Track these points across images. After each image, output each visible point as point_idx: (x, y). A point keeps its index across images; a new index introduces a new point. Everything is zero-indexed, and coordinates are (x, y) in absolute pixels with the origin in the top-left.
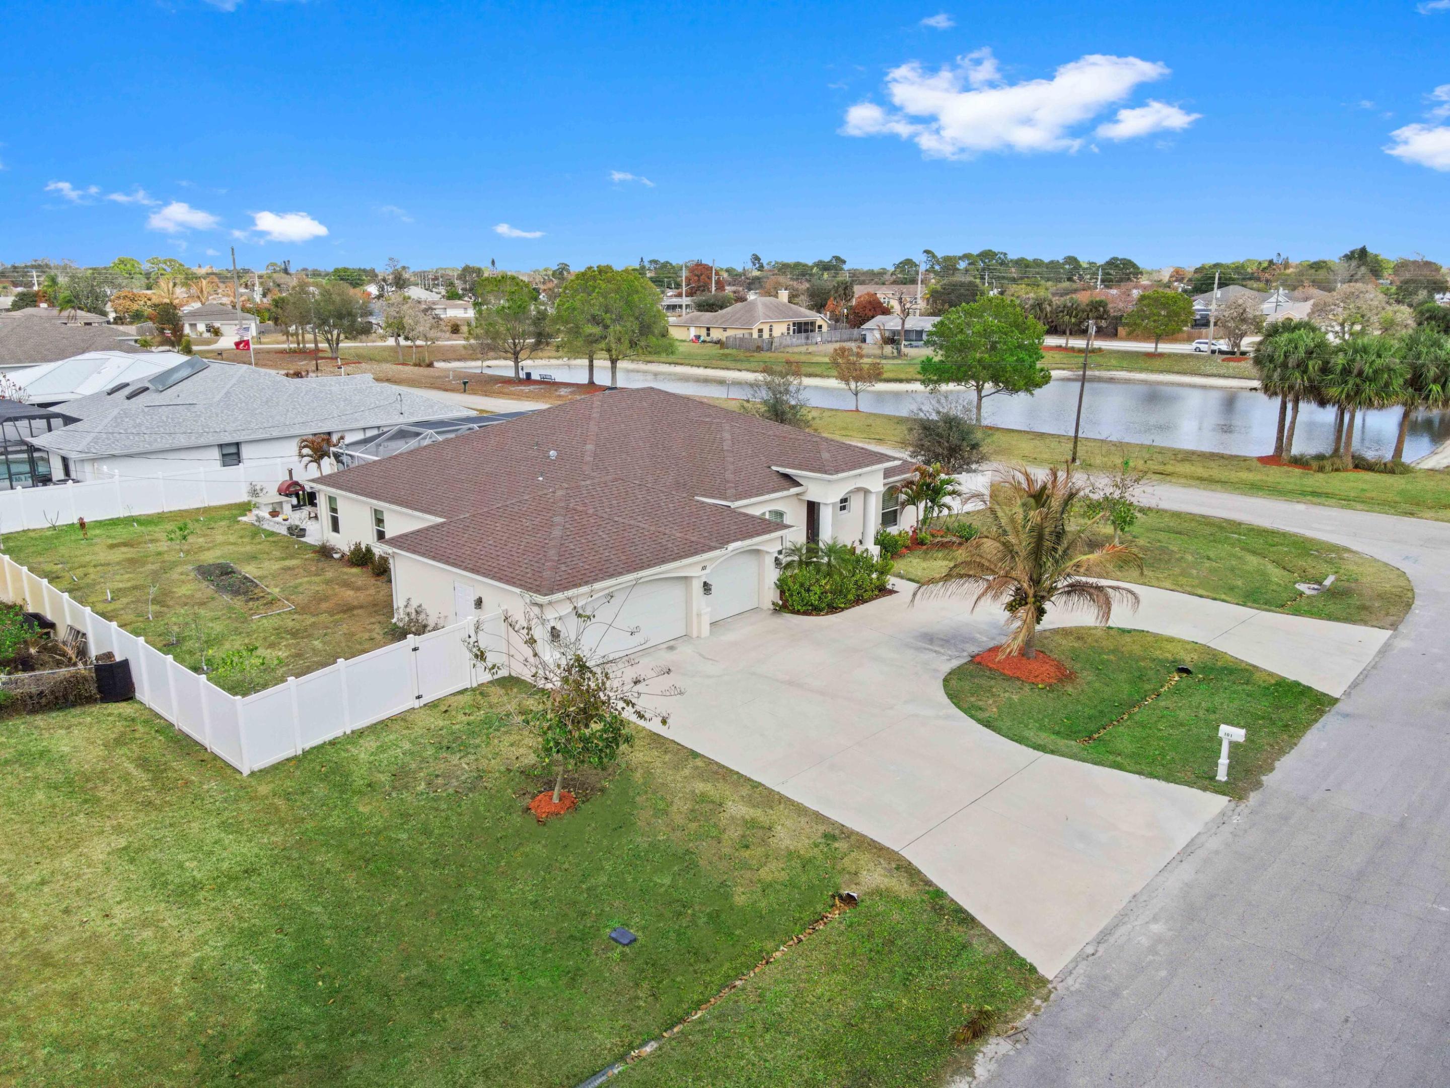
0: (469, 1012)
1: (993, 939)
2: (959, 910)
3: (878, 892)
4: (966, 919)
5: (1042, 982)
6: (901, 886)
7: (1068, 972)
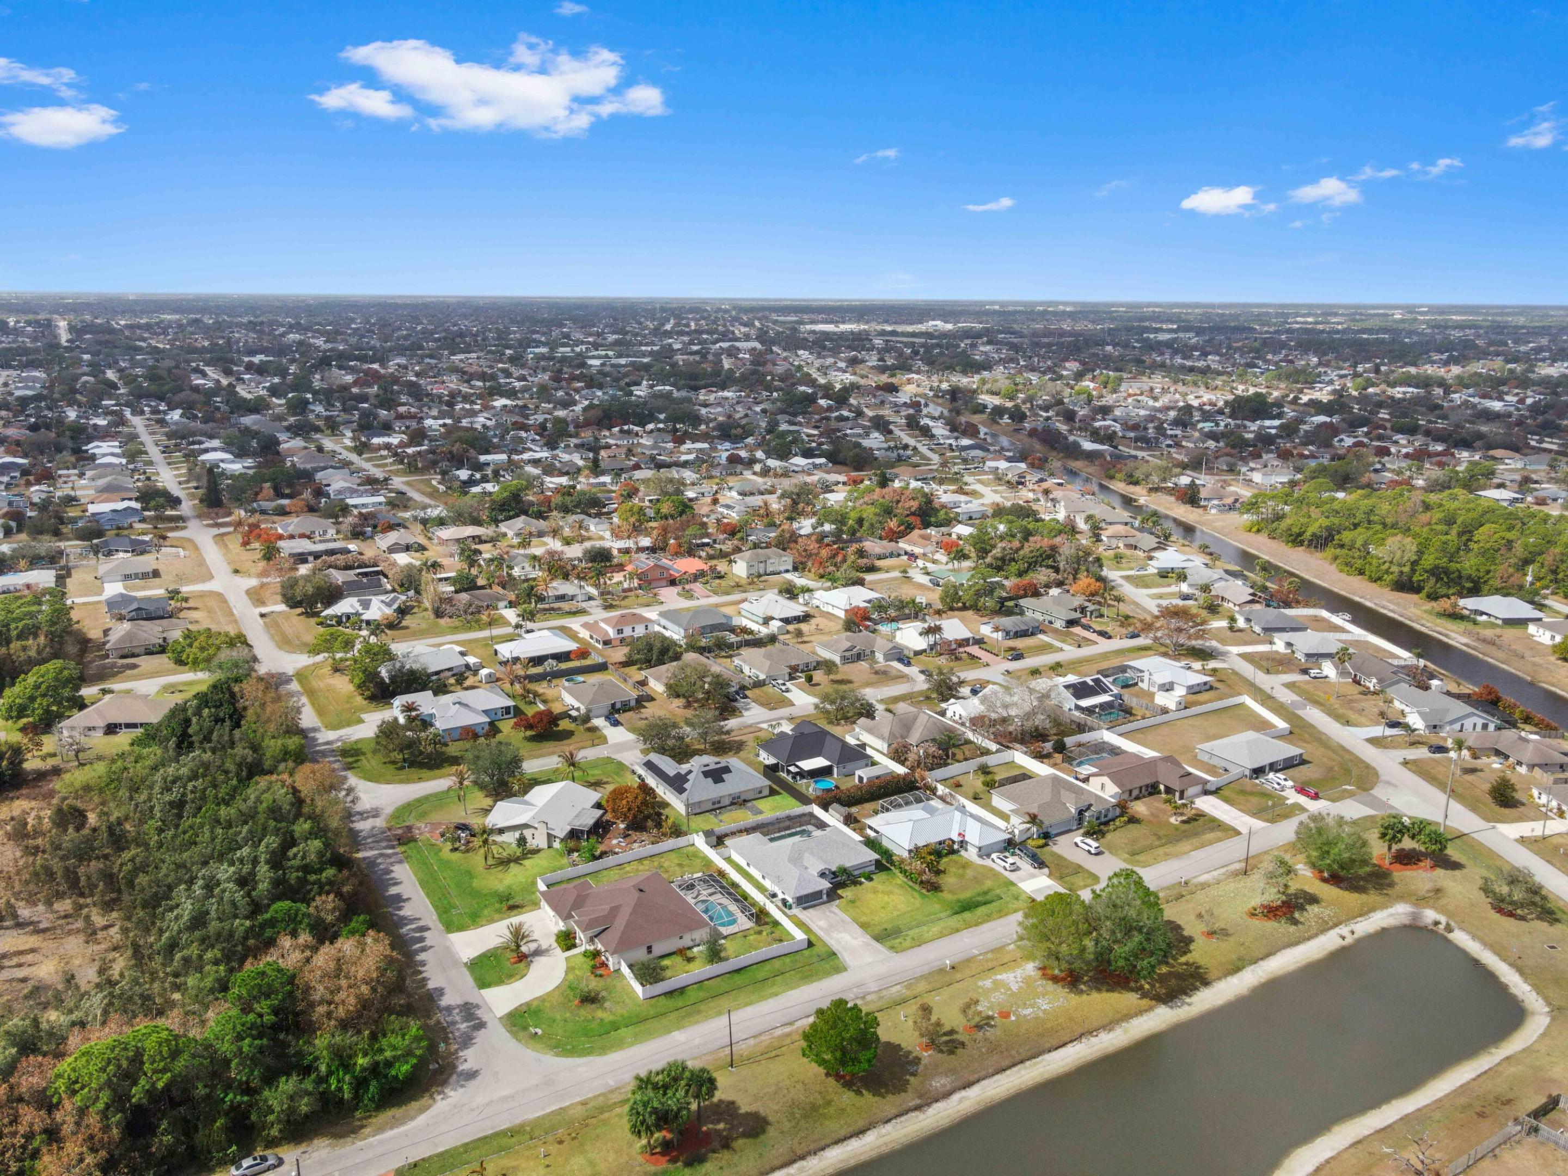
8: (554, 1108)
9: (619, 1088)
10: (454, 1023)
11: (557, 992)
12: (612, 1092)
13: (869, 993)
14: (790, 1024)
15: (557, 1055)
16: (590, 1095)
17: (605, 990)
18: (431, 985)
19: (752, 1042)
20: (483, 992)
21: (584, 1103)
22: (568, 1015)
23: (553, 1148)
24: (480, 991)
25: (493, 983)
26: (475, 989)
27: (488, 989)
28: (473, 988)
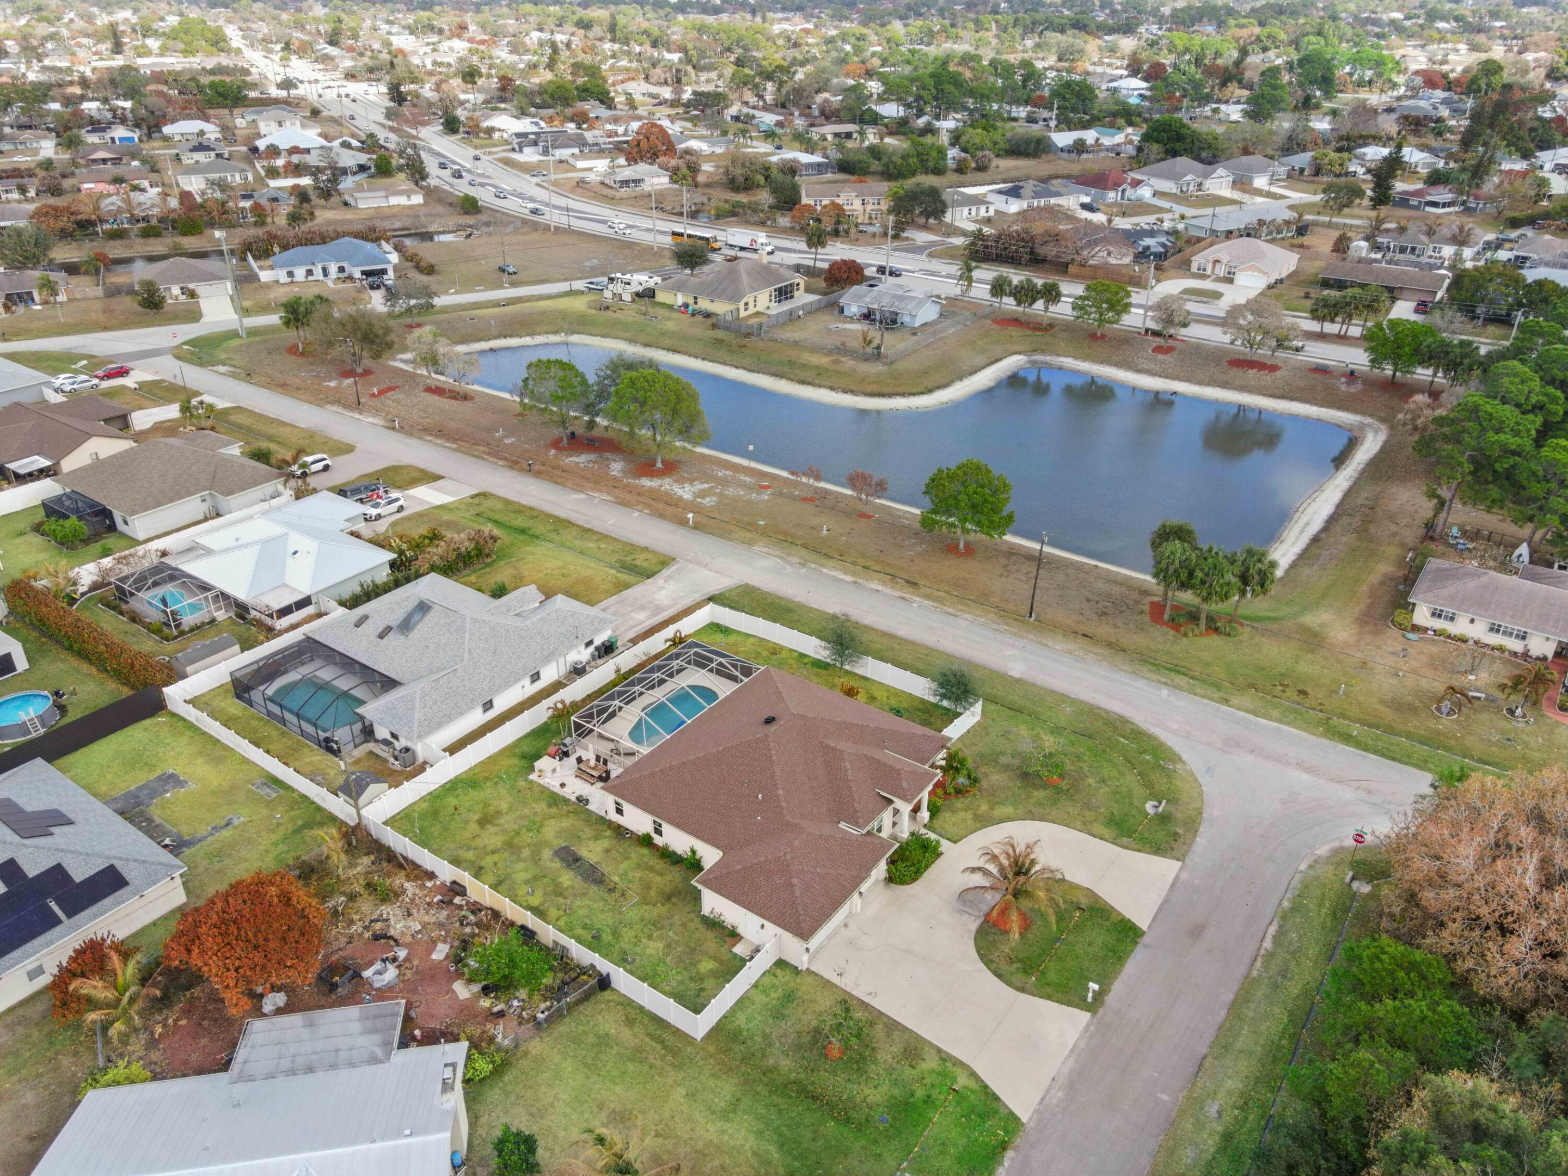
0: (846, 1158)
1: (1007, 1107)
2: (994, 1094)
3: (965, 1087)
4: (997, 1099)
5: (1023, 1124)
6: (973, 1085)
7: (1030, 1119)
12: (1177, 688)
16: (1207, 702)
20: (1141, 922)
23: (1318, 694)
24: (1144, 928)
25: (1108, 923)
26: (1146, 939)
27: (1128, 916)
28: (1146, 946)
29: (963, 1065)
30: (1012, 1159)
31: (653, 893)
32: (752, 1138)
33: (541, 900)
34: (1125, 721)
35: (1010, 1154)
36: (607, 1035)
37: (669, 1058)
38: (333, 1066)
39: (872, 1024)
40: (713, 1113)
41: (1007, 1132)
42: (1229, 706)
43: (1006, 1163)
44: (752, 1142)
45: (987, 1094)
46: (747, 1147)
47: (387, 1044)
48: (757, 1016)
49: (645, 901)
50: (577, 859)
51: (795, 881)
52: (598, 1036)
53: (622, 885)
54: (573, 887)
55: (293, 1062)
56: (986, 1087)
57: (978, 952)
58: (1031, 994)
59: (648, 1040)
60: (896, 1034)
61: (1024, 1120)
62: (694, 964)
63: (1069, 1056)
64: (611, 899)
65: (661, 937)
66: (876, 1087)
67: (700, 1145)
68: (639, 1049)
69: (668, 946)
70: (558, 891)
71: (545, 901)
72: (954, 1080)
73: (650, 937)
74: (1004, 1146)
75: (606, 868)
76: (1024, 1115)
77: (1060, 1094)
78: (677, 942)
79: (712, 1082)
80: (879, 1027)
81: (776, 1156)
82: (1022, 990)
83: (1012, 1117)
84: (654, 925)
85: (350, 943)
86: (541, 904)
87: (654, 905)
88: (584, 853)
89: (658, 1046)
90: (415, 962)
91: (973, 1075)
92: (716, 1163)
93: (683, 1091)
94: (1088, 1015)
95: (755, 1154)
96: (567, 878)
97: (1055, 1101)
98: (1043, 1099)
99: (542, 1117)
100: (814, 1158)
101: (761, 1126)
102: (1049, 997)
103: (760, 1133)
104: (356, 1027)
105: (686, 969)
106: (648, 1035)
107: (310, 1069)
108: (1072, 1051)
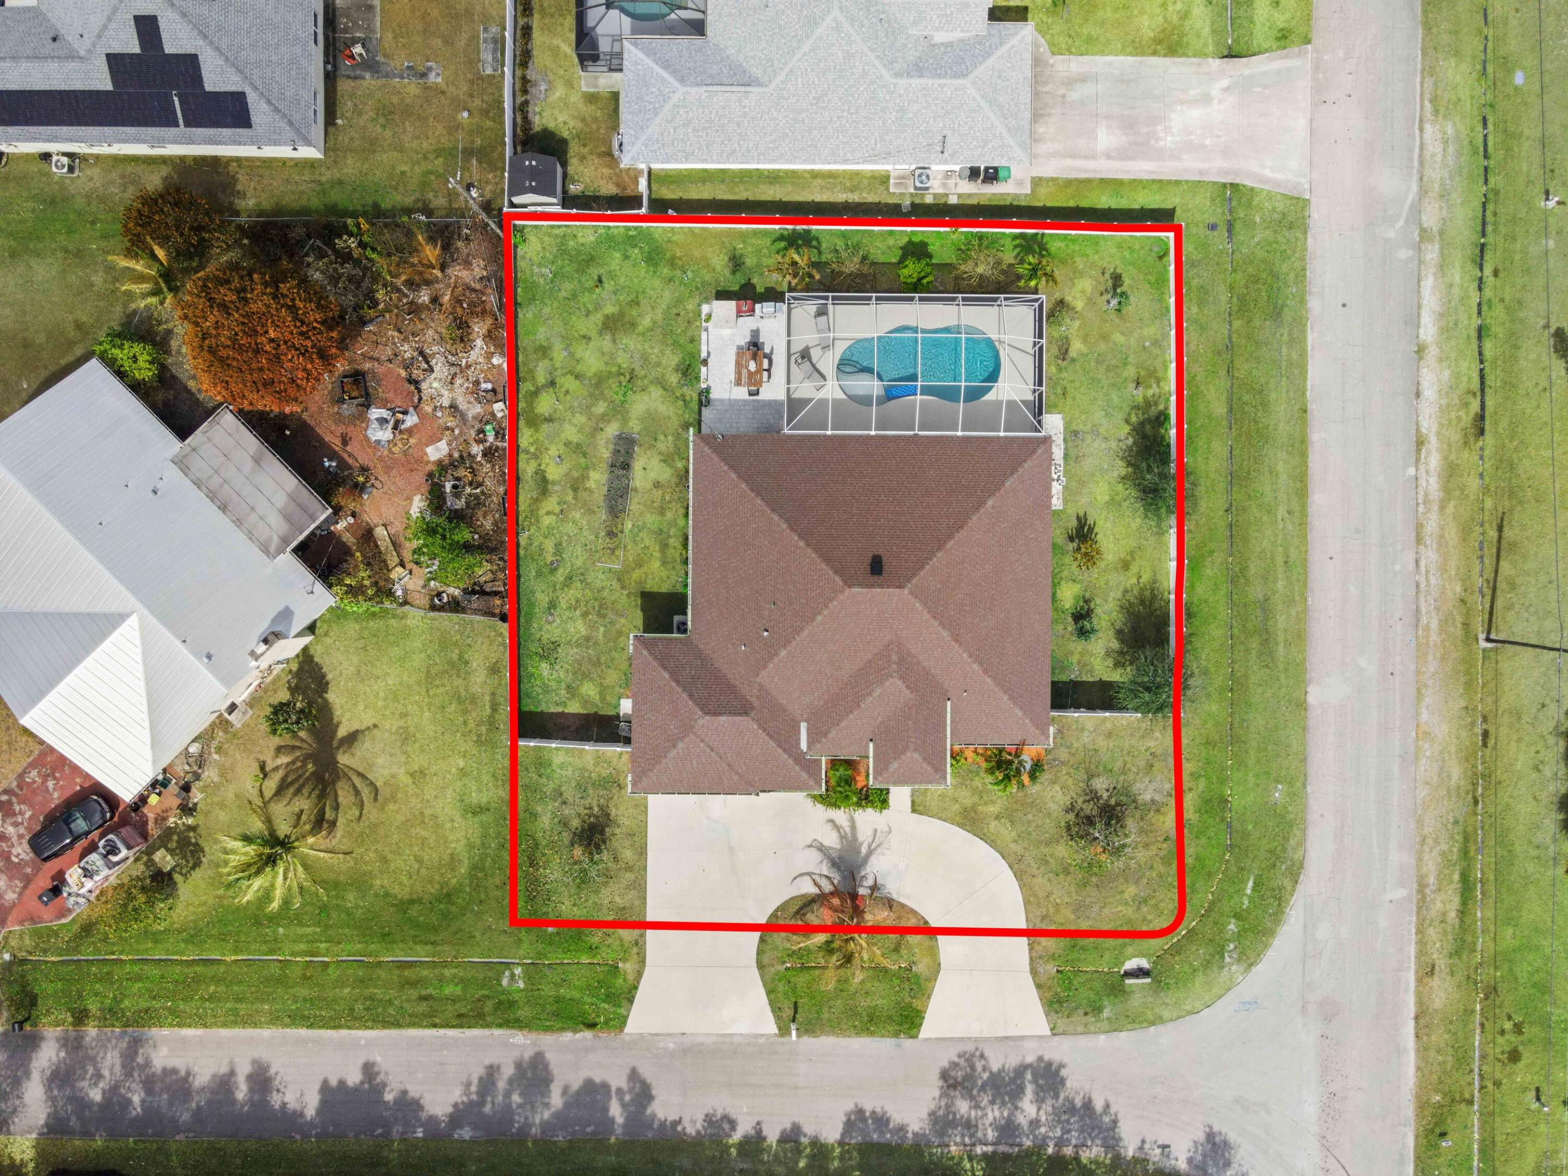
1: (629, 1012)
2: (634, 997)
3: (624, 972)
4: (631, 1001)
5: (622, 1031)
6: (631, 977)
7: (631, 1034)
8: (1409, 1028)
9: (1422, 886)
10: (1008, 1129)
11: (1040, 882)
12: (1422, 904)
13: (1416, 210)
14: (1420, 443)
15: (1248, 959)
16: (1412, 950)
17: (1091, 776)
18: (831, 1133)
19: (1430, 556)
20: (928, 1030)
21: (1427, 971)
22: (1131, 890)
23: (1523, 1074)
24: (921, 1036)
25: (908, 999)
26: (907, 1043)
27: (927, 1016)
28: (899, 1046)
29: (643, 962)
30: (585, 1039)
31: (636, 575)
32: (463, 842)
33: (556, 477)
34: (1295, 873)
35: (588, 1034)
36: (467, 663)
37: (484, 729)
38: (238, 522)
39: (629, 869)
40: (462, 801)
41: (607, 1022)
42: (1419, 981)
43: (578, 1036)
44: (459, 846)
45: (630, 991)
46: (452, 846)
47: (285, 541)
48: (570, 769)
49: (620, 578)
50: (626, 466)
51: (680, 745)
52: (461, 657)
53: (626, 537)
54: (591, 491)
55: (221, 485)
56: (636, 988)
57: (777, 910)
58: (762, 977)
59: (487, 698)
60: (632, 894)
61: (627, 1030)
62: (586, 676)
63: (717, 1035)
64: (603, 541)
65: (592, 626)
66: (574, 905)
67: (428, 812)
68: (473, 699)
69: (587, 639)
70: (577, 485)
71: (559, 483)
72: (625, 960)
73: (585, 615)
74: (591, 1026)
75: (634, 505)
76: (630, 1028)
77: (671, 1046)
78: (596, 643)
79: (486, 778)
80: (630, 876)
81: (463, 871)
82: (761, 966)
83: (623, 1021)
84: (601, 607)
85: (390, 361)
86: (554, 483)
87: (623, 588)
88: (638, 465)
89: (488, 711)
90: (412, 441)
91: (640, 974)
92: (424, 833)
93: (461, 764)
94: (776, 1031)
95: (452, 855)
96: (598, 479)
97: (662, 1045)
98: (657, 1035)
99: (362, 680)
100: (483, 896)
101: (478, 842)
102: (769, 992)
103: (470, 846)
104: (281, 499)
105: (574, 673)
106: (493, 694)
107: (223, 508)
108: (724, 1035)
